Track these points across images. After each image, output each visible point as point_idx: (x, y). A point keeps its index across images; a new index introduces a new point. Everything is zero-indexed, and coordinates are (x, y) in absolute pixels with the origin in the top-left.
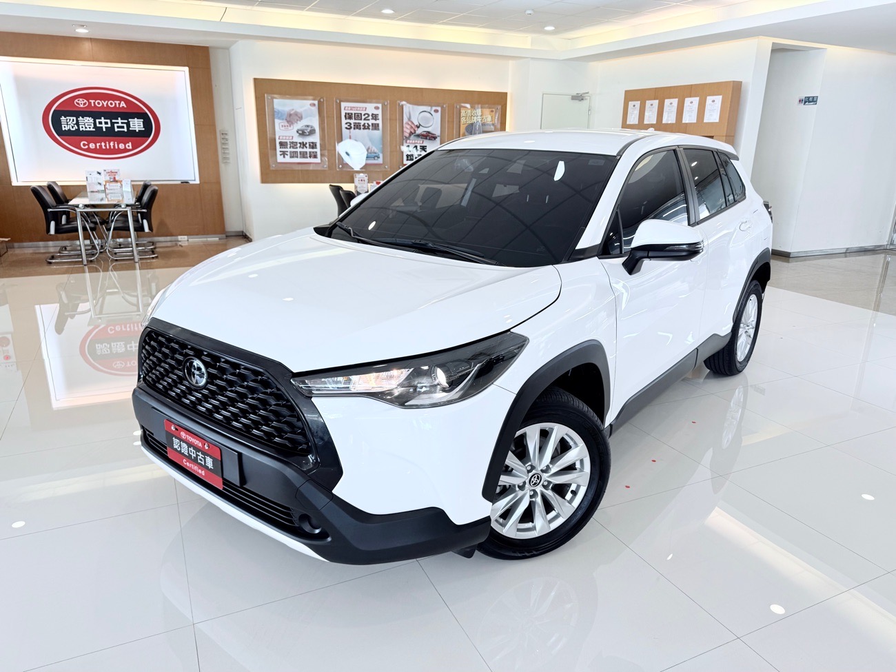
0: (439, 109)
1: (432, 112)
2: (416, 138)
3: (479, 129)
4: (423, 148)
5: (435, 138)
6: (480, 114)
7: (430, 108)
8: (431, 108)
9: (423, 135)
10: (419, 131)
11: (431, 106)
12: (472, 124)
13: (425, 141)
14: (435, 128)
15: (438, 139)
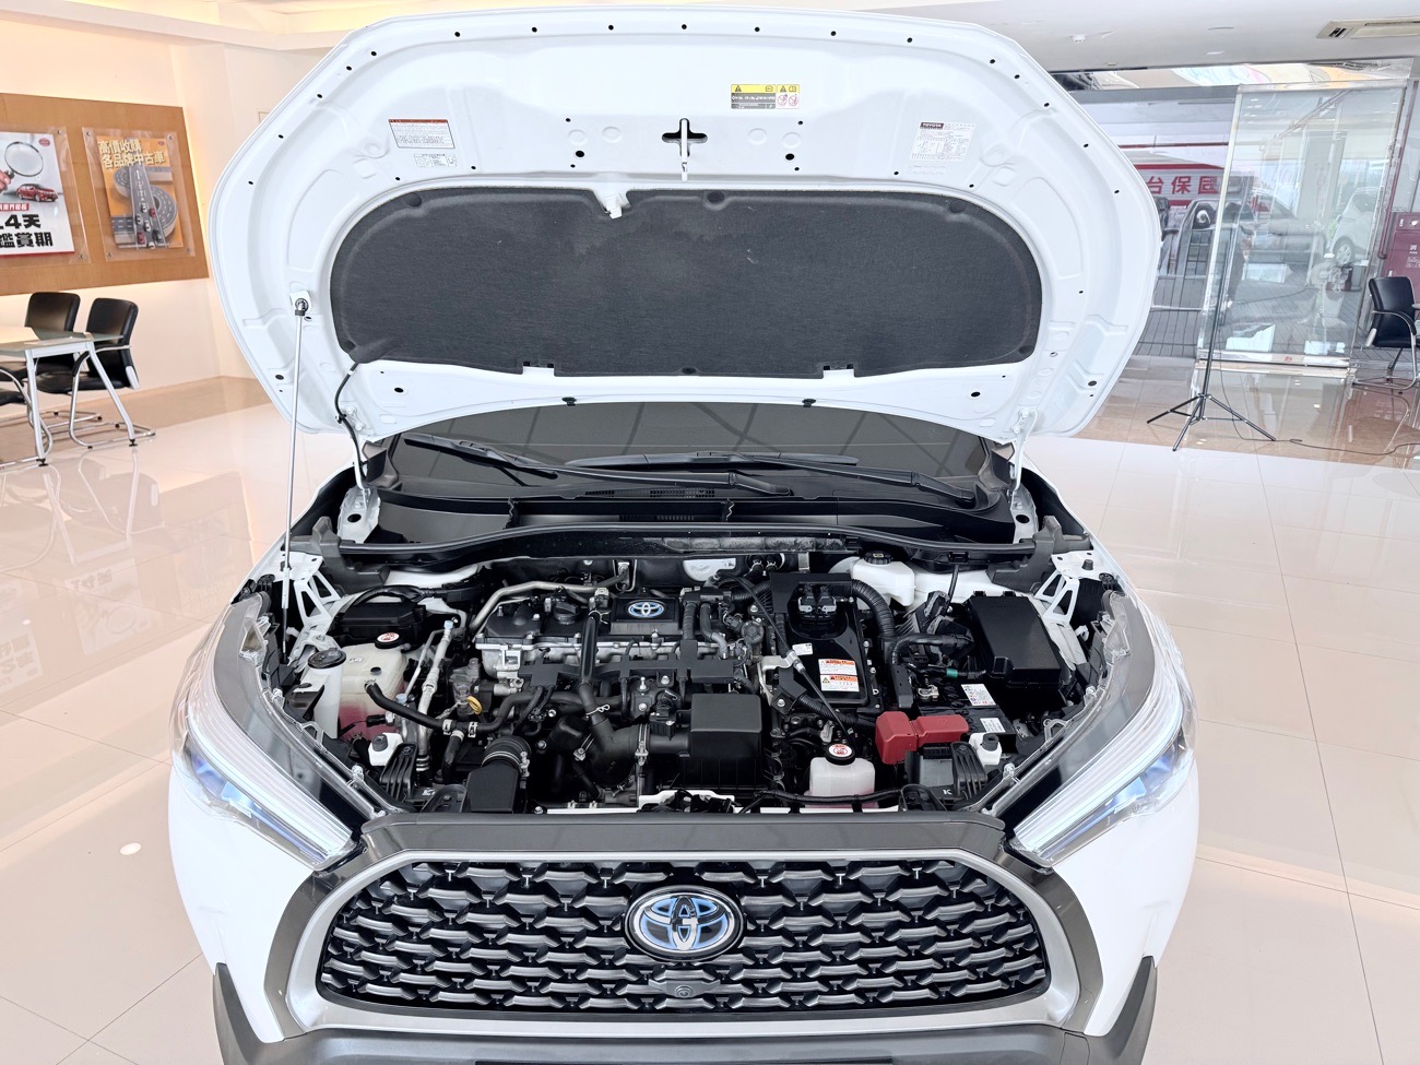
0: (49, 137)
1: (37, 145)
2: (8, 199)
3: (143, 178)
4: (32, 220)
5: (53, 198)
6: (138, 147)
7: (28, 135)
8: (33, 139)
9: (28, 194)
10: (15, 184)
11: (32, 132)
12: (126, 168)
13: (31, 203)
14: (51, 180)
15: (61, 200)
